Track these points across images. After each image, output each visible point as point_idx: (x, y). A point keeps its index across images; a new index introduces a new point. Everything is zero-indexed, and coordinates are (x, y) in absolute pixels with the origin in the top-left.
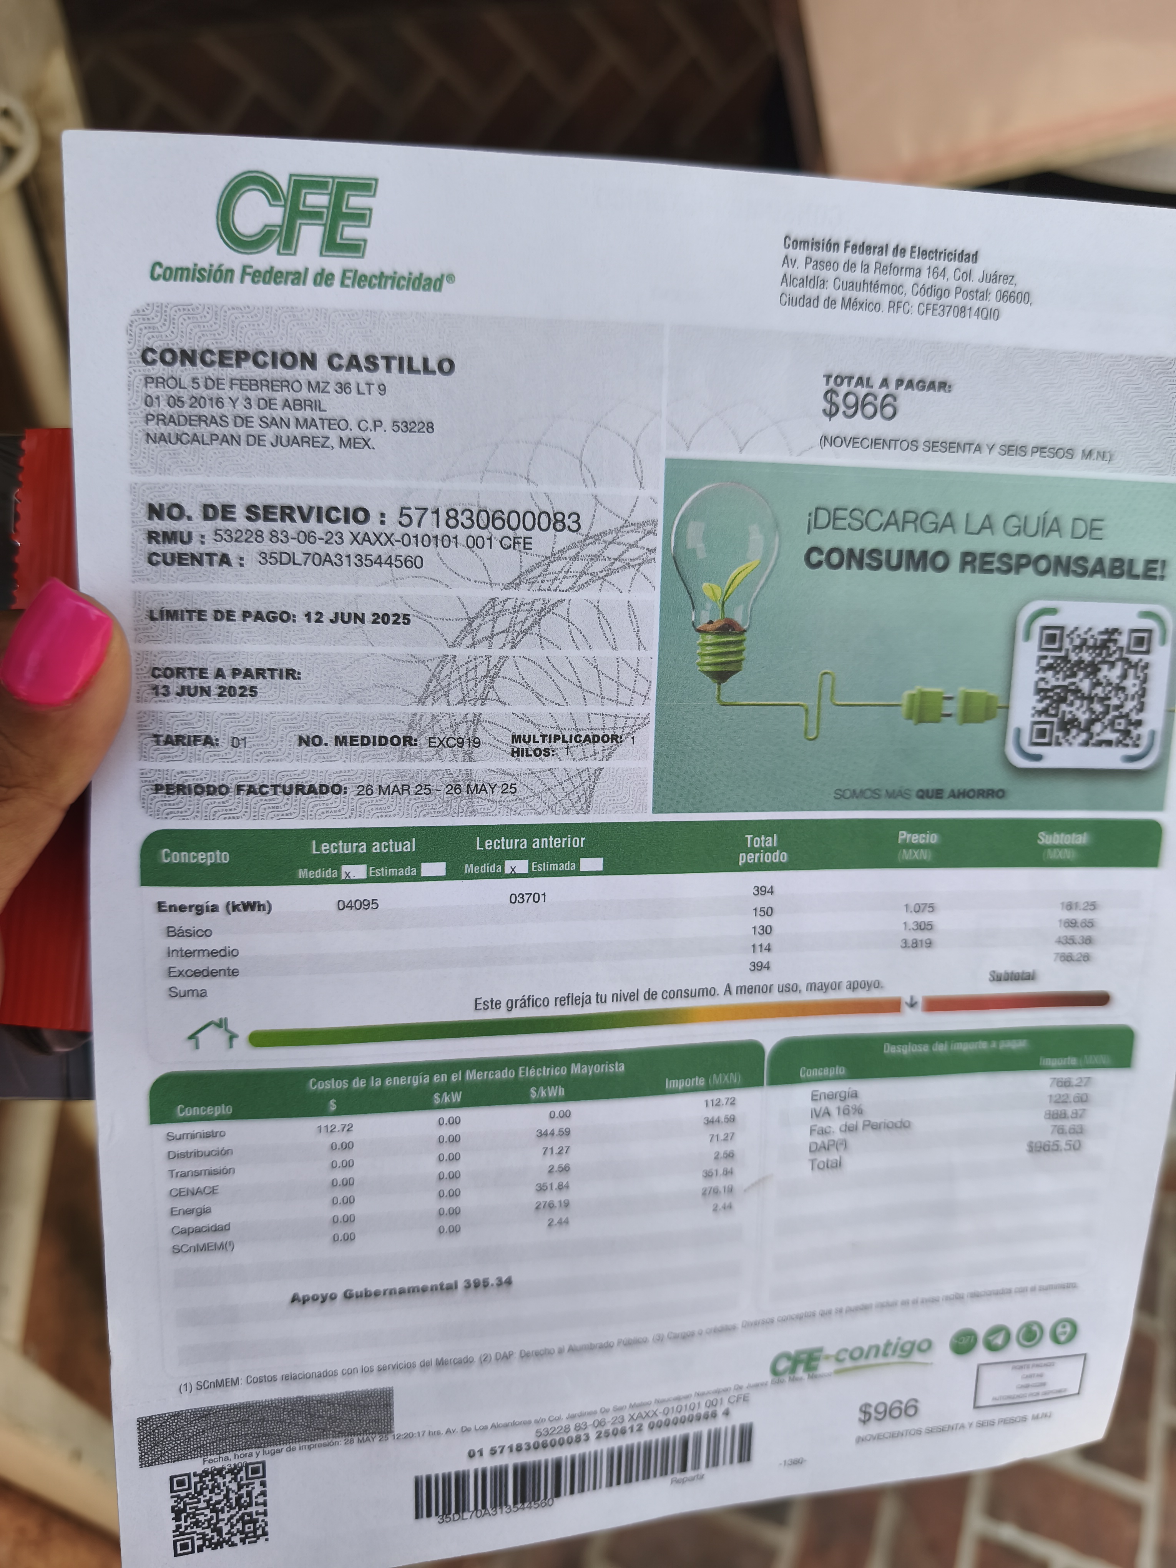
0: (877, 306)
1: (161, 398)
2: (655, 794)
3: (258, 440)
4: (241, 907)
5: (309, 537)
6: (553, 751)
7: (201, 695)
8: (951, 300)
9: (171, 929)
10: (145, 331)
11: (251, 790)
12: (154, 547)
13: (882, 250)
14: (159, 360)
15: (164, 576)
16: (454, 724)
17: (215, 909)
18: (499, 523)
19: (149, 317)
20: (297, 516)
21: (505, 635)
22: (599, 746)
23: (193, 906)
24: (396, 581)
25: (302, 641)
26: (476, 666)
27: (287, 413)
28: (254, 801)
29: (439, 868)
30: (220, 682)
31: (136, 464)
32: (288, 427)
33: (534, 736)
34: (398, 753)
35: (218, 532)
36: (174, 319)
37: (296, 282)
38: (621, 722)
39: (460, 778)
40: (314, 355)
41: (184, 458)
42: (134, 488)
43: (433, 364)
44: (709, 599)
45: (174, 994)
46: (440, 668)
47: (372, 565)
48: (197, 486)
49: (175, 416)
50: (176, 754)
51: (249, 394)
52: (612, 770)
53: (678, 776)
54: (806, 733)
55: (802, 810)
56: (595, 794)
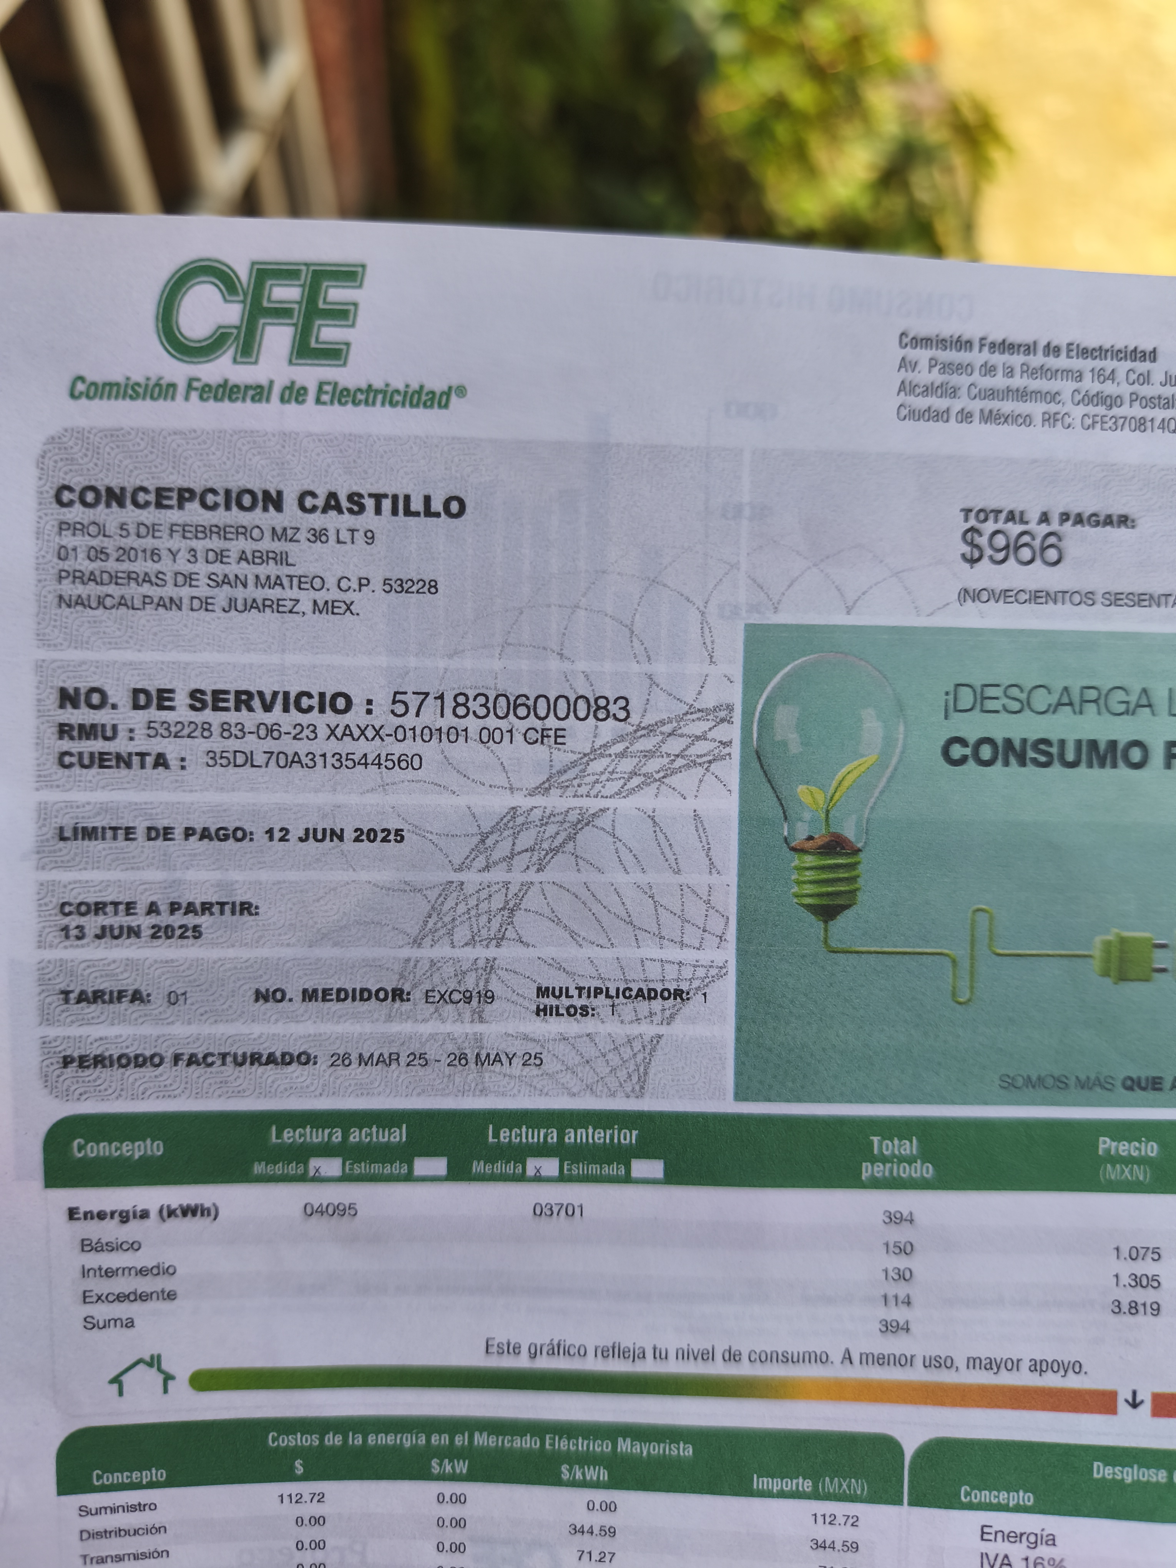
0: (1027, 420)
1: (79, 550)
2: (738, 1073)
3: (206, 604)
4: (179, 1212)
5: (271, 731)
6: (593, 1009)
7: (129, 937)
8: (1125, 410)
9: (86, 1242)
10: (60, 464)
11: (192, 1060)
12: (66, 745)
13: (1029, 349)
14: (78, 501)
15: (80, 781)
16: (459, 972)
17: (145, 1215)
18: (522, 711)
19: (66, 445)
20: (256, 703)
21: (529, 854)
22: (657, 1004)
23: (115, 1212)
24: (387, 787)
25: (261, 866)
26: (490, 896)
27: (244, 569)
28: (197, 1074)
29: (438, 1166)
30: (153, 919)
31: (44, 634)
32: (245, 586)
33: (567, 989)
34: (385, 1012)
35: (152, 725)
36: (98, 448)
37: (257, 398)
38: (687, 973)
39: (466, 1044)
40: (280, 493)
41: (107, 627)
42: (41, 667)
43: (437, 505)
44: (808, 807)
45: (90, 1324)
46: (442, 899)
47: (354, 766)
48: (124, 664)
49: (97, 573)
50: (93, 1014)
51: (194, 543)
52: (675, 1038)
53: (770, 1050)
54: (954, 994)
55: (953, 1103)
56: (652, 1071)
